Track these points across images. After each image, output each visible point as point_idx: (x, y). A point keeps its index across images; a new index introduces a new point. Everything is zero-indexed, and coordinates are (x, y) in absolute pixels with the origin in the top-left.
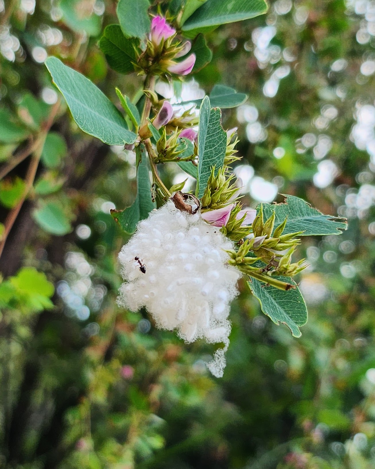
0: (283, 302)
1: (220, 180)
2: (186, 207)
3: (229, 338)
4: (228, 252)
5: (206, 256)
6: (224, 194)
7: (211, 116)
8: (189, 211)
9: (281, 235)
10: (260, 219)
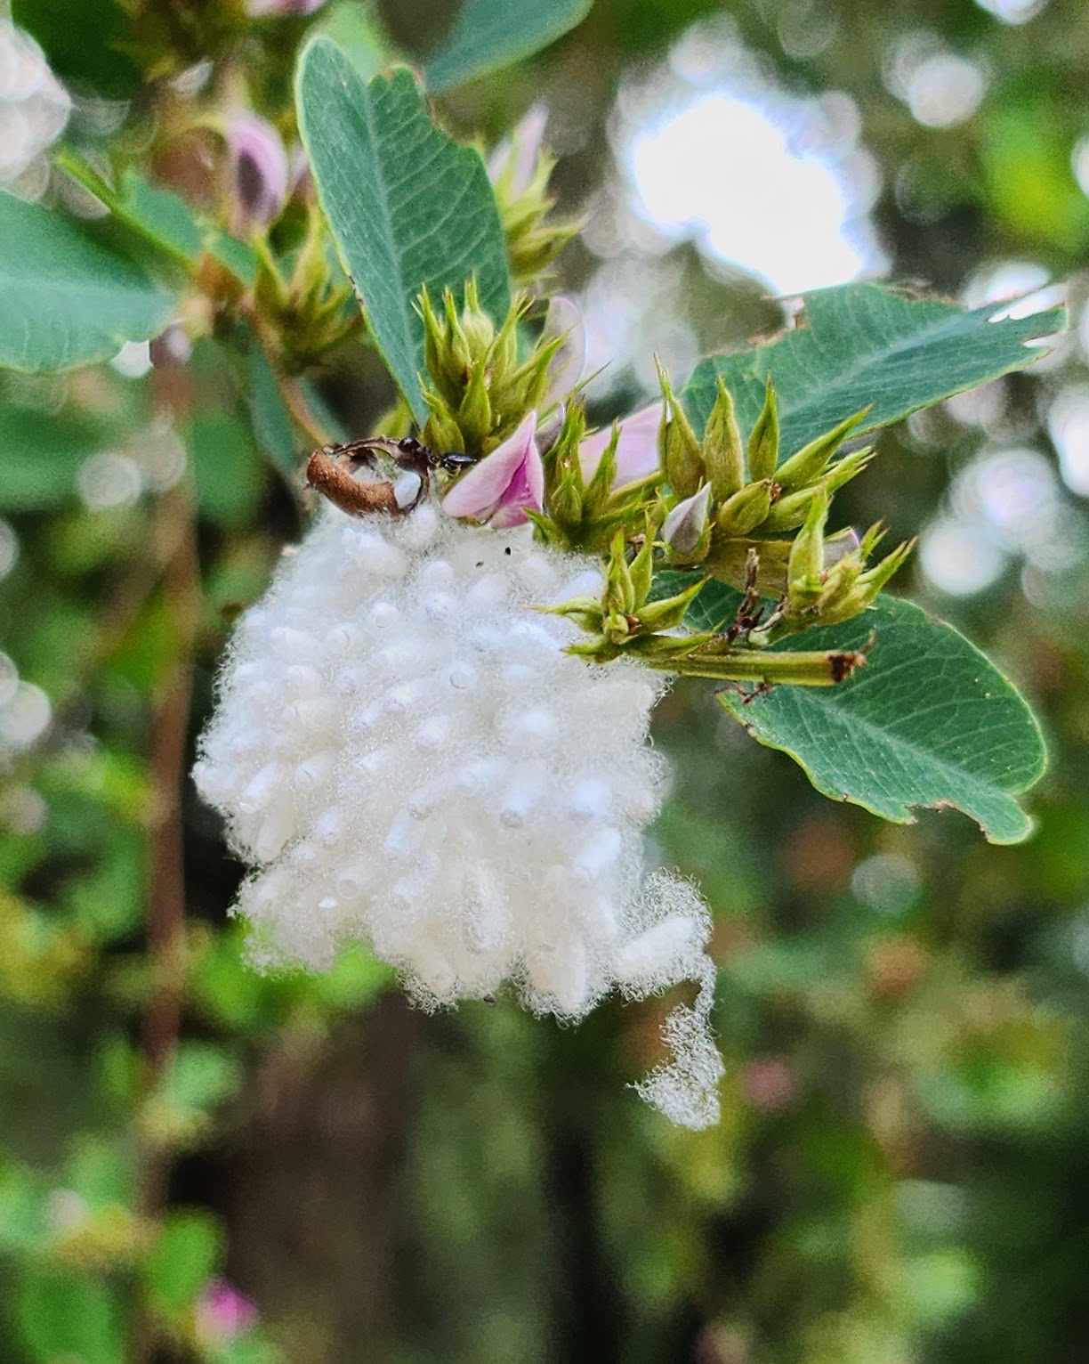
0: (920, 719)
1: (465, 340)
2: (371, 497)
3: (707, 950)
4: (564, 612)
5: (492, 661)
6: (508, 389)
7: (380, 108)
8: (385, 509)
9: (780, 464)
10: (677, 428)
